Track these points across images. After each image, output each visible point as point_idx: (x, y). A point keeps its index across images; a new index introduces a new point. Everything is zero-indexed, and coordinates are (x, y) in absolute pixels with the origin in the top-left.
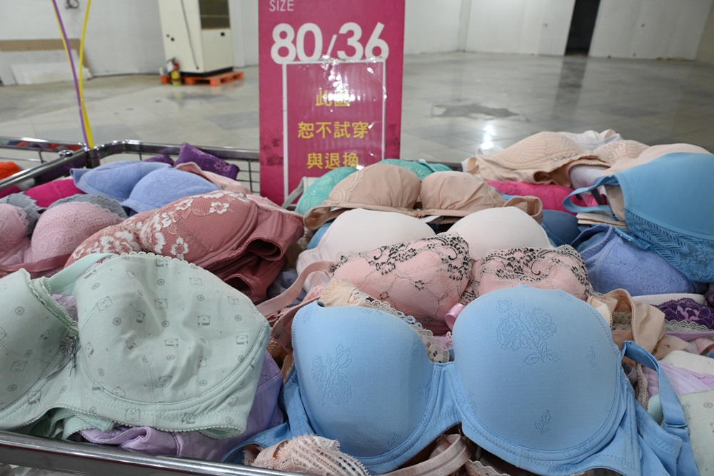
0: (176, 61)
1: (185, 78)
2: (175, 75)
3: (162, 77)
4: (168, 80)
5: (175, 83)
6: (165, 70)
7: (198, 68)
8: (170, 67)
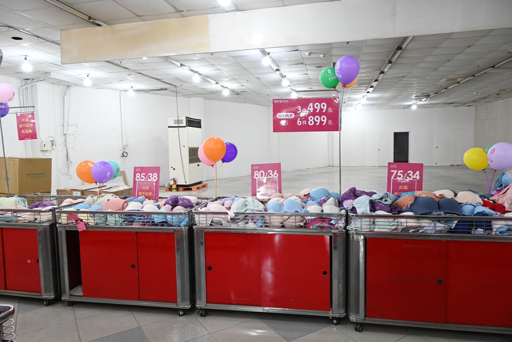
0: (175, 180)
1: (179, 187)
2: (174, 187)
3: (167, 188)
4: (170, 189)
5: (173, 191)
6: (169, 184)
7: (186, 182)
8: (172, 183)
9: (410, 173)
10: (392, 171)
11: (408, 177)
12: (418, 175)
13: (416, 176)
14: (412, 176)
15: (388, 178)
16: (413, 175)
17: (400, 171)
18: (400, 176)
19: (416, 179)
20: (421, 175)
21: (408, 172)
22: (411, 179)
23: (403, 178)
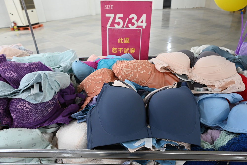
0: (15, 23)
1: (19, 28)
2: (15, 27)
3: (11, 28)
4: (13, 29)
5: (16, 30)
6: (11, 26)
7: (23, 24)
8: (13, 25)
9: (133, 18)
10: (107, 15)
11: (130, 25)
12: (144, 21)
13: (142, 22)
14: (136, 23)
15: (102, 27)
16: (137, 21)
17: (118, 16)
18: (119, 24)
19: (141, 27)
20: (148, 21)
21: (131, 16)
22: (134, 27)
23: (123, 27)
